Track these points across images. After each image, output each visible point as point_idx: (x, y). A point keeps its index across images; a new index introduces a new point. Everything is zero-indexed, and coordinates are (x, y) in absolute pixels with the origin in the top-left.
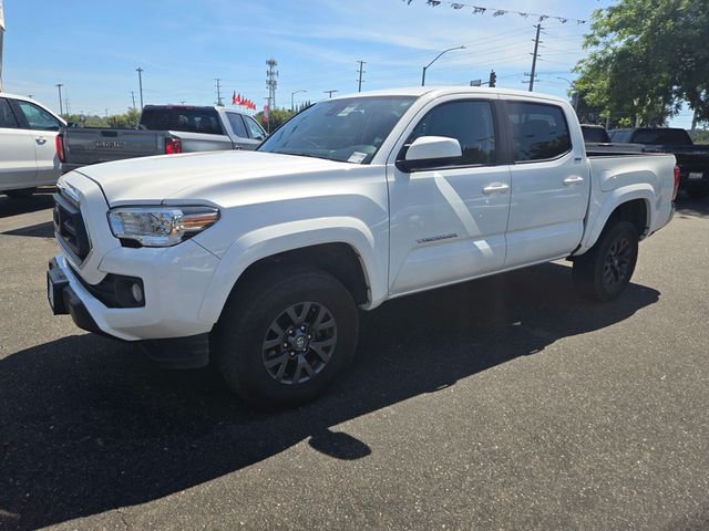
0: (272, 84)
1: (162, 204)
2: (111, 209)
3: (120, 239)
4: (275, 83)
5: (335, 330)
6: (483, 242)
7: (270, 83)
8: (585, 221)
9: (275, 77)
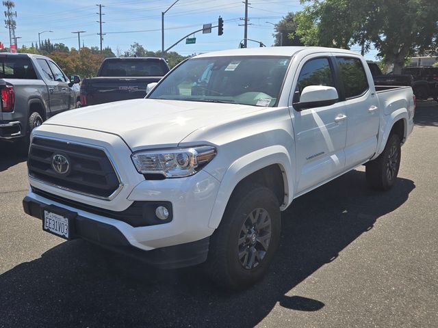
0: (11, 24)
1: (178, 146)
2: (132, 152)
3: (144, 174)
4: (14, 23)
5: (270, 227)
6: (335, 155)
7: (9, 23)
8: (377, 136)
9: (14, 18)
